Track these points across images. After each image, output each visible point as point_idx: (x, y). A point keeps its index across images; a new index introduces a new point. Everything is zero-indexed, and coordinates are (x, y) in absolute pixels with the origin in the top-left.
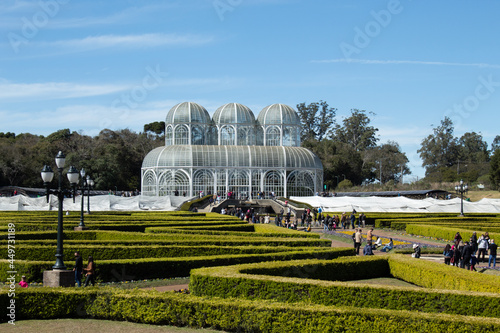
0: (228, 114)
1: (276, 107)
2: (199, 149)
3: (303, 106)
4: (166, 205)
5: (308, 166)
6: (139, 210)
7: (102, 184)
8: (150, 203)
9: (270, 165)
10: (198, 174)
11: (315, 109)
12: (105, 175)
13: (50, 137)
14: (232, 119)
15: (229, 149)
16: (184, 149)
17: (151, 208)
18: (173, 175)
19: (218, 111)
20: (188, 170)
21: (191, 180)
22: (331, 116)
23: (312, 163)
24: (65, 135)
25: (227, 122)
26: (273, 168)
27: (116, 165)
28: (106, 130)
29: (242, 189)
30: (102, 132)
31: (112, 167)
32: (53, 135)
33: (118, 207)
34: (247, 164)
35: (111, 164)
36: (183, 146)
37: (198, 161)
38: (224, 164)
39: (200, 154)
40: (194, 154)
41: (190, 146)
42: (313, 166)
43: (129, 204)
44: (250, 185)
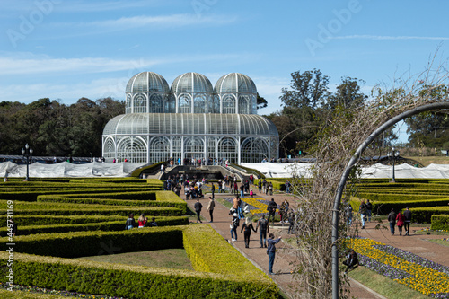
0: (185, 83)
1: (232, 76)
2: (156, 117)
3: (297, 74)
4: (119, 172)
5: (262, 133)
6: (92, 176)
7: (78, 150)
8: (104, 169)
9: (224, 132)
10: (154, 141)
11: (310, 77)
12: (81, 142)
13: (30, 105)
14: (190, 88)
15: (185, 117)
16: (142, 117)
17: (105, 175)
18: (132, 142)
19: (176, 80)
20: (144, 137)
21: (147, 147)
22: (324, 84)
23: (266, 130)
24: (45, 104)
25: (184, 91)
26: (227, 135)
27: (92, 133)
28: (83, 99)
29: (197, 155)
30: (79, 101)
31: (88, 134)
32: (34, 103)
33: (72, 173)
34: (202, 132)
35: (86, 131)
36: (141, 114)
37: (155, 128)
38: (180, 131)
39: (156, 122)
40: (151, 121)
41: (147, 114)
42: (267, 133)
43: (83, 171)
44: (205, 151)
